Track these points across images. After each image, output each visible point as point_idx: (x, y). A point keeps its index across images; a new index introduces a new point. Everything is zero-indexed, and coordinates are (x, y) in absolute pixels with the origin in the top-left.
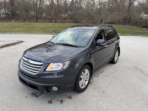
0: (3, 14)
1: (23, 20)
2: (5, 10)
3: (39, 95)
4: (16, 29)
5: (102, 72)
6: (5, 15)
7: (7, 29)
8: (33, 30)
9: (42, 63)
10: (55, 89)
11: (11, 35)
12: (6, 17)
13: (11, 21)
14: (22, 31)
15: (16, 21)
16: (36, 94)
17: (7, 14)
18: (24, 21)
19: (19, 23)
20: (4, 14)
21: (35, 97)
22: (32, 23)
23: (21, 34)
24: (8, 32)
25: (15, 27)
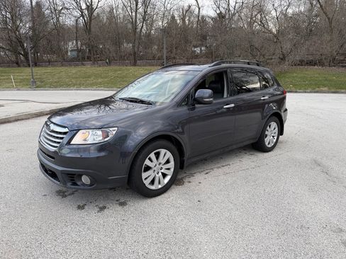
0: (72, 51)
1: (107, 61)
2: (77, 43)
3: (69, 195)
4: (91, 80)
5: (223, 166)
6: (75, 53)
7: (74, 81)
8: (123, 81)
9: (66, 130)
10: (85, 179)
11: (79, 91)
12: (78, 56)
13: (83, 64)
14: (100, 83)
15: (94, 64)
16: (64, 192)
17: (79, 51)
18: (109, 64)
19: (99, 69)
20: (75, 50)
21: (61, 197)
22: (124, 68)
23: (98, 90)
24: (74, 86)
25: (89, 77)
